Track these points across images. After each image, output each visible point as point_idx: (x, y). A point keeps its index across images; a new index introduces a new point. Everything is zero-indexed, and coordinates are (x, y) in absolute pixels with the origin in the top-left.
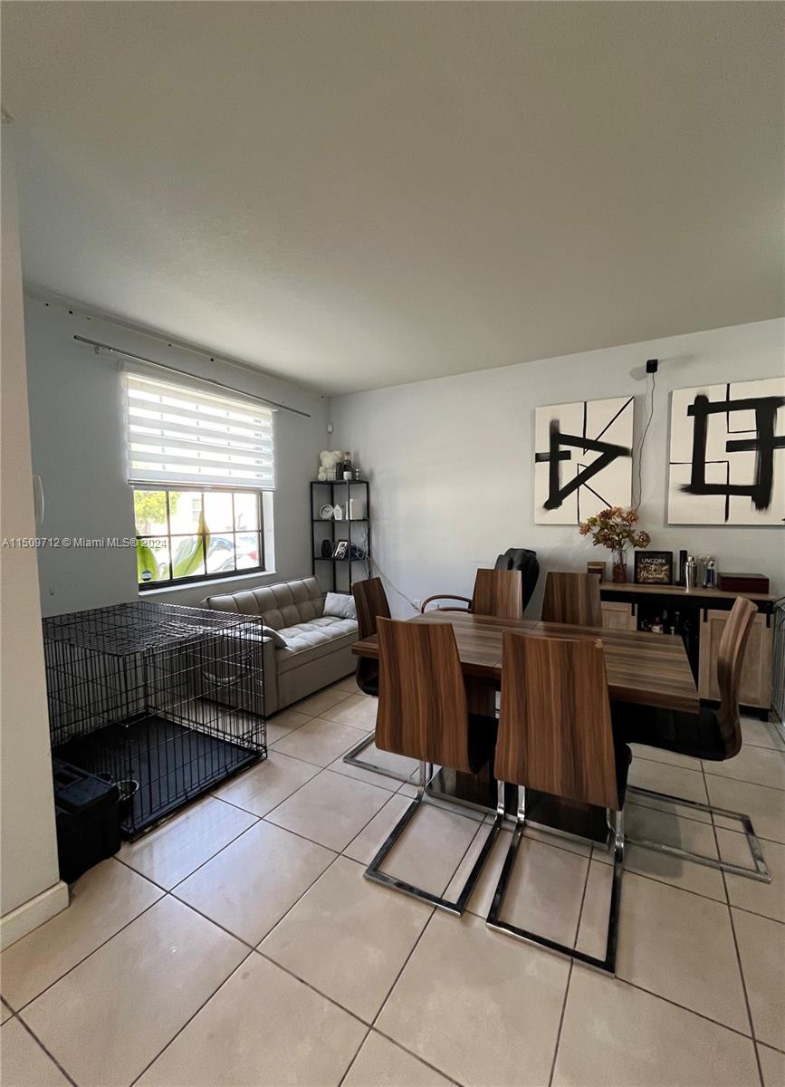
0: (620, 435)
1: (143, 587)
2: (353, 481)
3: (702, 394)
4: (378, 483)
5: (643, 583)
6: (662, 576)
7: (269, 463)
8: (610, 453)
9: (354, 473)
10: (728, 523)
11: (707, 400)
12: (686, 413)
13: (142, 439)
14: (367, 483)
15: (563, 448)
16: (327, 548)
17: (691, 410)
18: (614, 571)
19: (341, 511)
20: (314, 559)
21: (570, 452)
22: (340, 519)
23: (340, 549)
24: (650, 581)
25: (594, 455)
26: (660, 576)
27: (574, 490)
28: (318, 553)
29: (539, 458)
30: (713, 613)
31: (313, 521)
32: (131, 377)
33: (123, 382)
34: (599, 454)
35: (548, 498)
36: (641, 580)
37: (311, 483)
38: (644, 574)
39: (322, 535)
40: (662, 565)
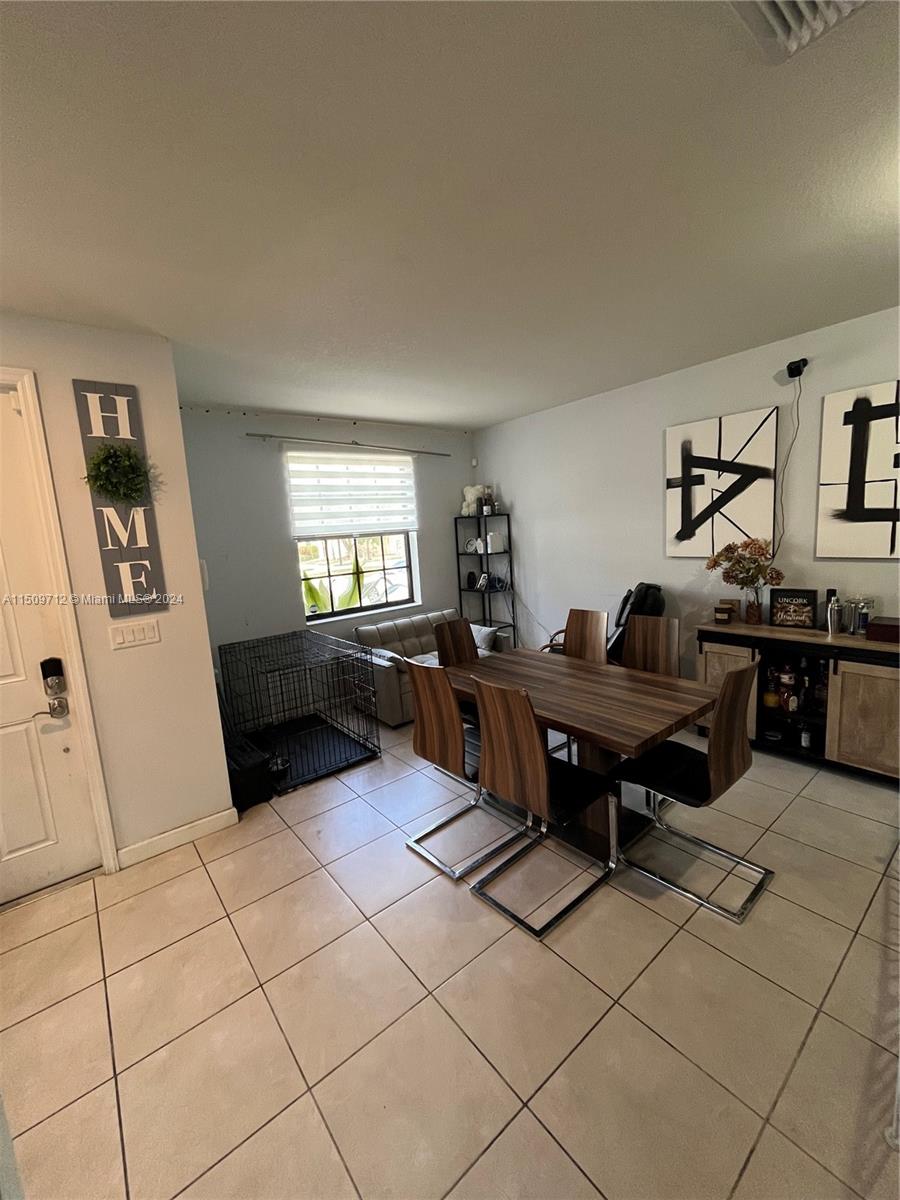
0: (760, 455)
1: (309, 618)
2: (493, 514)
3: (862, 396)
4: (518, 514)
5: (779, 625)
6: (803, 618)
7: (412, 506)
8: (750, 475)
9: (493, 506)
10: (893, 556)
11: (870, 404)
12: (842, 422)
13: (303, 502)
14: (508, 515)
15: (696, 471)
16: (472, 579)
17: (848, 418)
18: (747, 612)
19: (482, 545)
20: (460, 590)
21: (703, 476)
22: (482, 552)
23: (482, 581)
24: (789, 623)
25: (730, 479)
26: (801, 618)
27: (707, 519)
28: (464, 584)
29: (670, 484)
30: (844, 665)
31: (458, 554)
32: (290, 454)
33: (284, 460)
34: (736, 477)
35: (680, 529)
36: (778, 622)
37: (456, 519)
38: (781, 616)
39: (467, 567)
40: (805, 605)
